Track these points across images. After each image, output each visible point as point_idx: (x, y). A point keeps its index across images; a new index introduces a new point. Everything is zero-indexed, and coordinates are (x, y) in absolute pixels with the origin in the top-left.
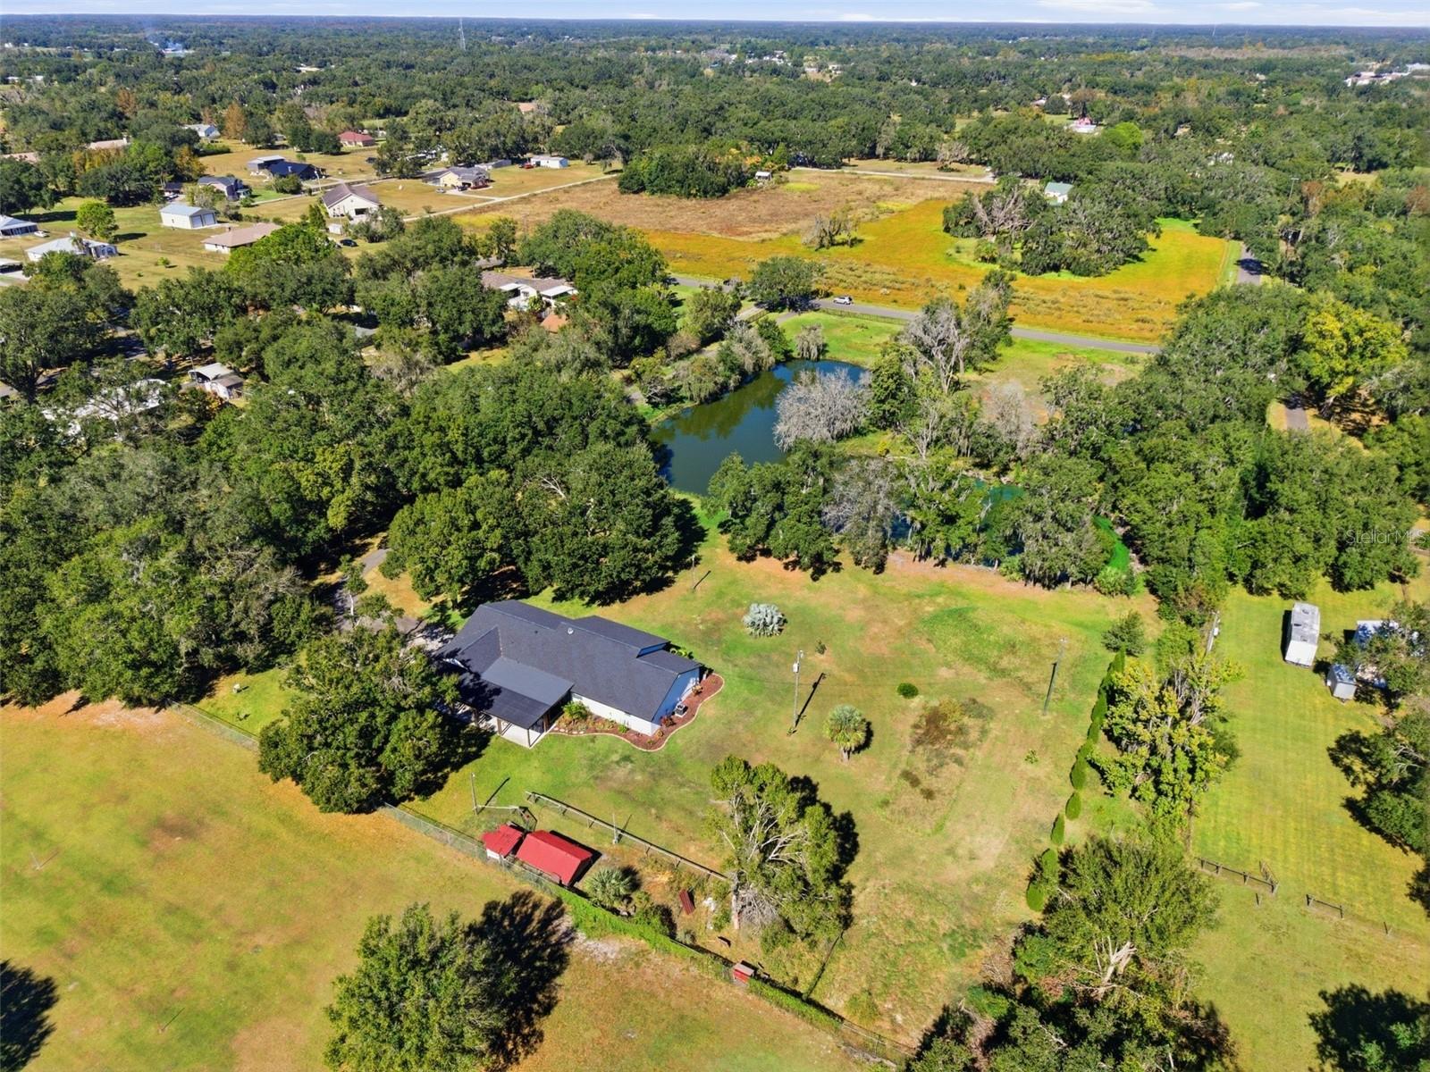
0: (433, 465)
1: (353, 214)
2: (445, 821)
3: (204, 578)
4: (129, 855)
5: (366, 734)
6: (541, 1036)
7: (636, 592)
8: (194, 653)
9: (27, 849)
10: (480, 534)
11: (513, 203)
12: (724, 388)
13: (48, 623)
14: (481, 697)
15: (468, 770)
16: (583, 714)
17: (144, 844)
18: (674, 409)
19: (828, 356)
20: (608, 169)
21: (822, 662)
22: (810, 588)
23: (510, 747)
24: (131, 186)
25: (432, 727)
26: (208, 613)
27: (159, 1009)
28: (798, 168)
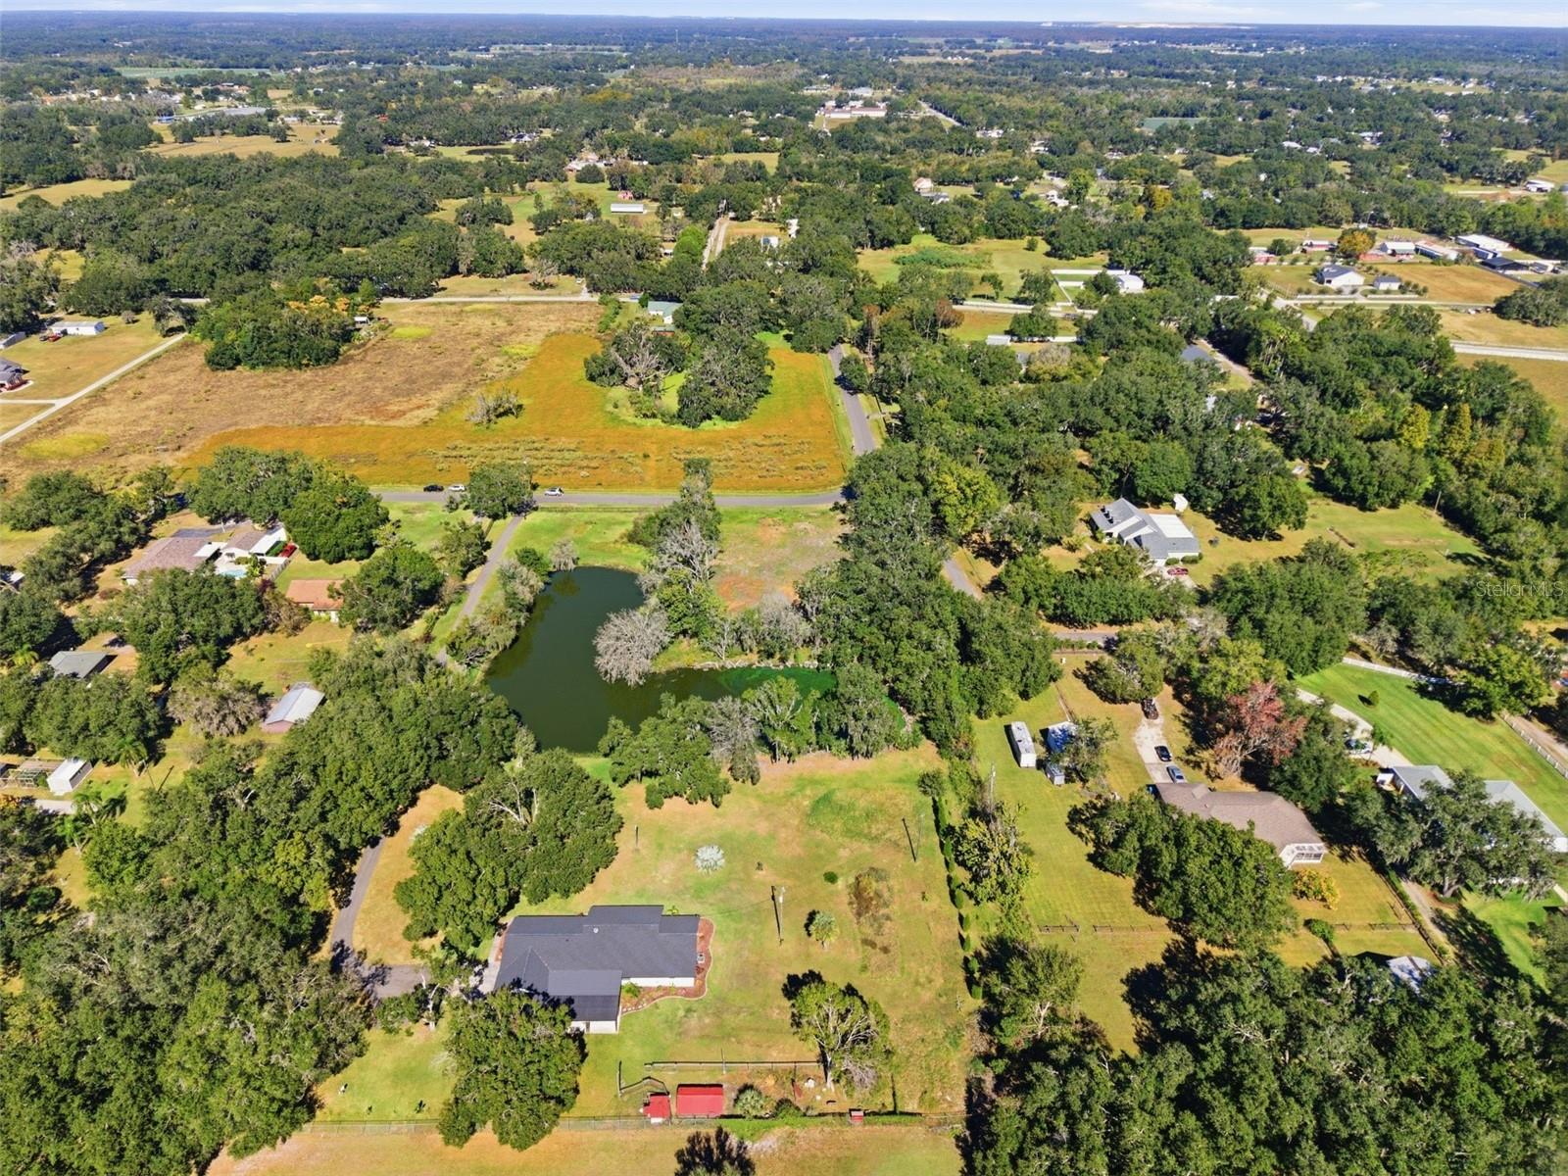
2: (599, 1113)
7: (596, 870)
11: (83, 406)
12: (519, 627)
15: (587, 1069)
16: (637, 991)
18: (485, 662)
19: (580, 563)
20: (163, 329)
21: (766, 877)
22: (721, 816)
23: (601, 1038)
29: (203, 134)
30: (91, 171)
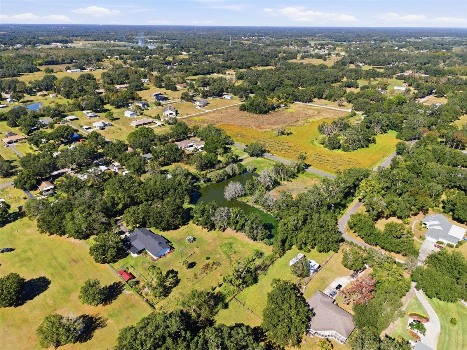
0: (142, 197)
1: (169, 115)
2: (115, 268)
3: (90, 218)
4: (67, 264)
5: (104, 251)
6: (112, 303)
7: (171, 230)
8: (85, 231)
9: (53, 261)
10: (139, 215)
11: (210, 113)
12: (223, 179)
13: (64, 223)
14: (130, 247)
15: (123, 260)
16: (146, 253)
17: (70, 263)
18: (209, 184)
19: (255, 172)
20: (242, 100)
21: (196, 250)
22: (206, 233)
23: (131, 257)
24: (121, 104)
25: (115, 251)
26: (89, 225)
27: (63, 288)
28: (297, 102)
29: (308, 58)
30: (272, 64)
